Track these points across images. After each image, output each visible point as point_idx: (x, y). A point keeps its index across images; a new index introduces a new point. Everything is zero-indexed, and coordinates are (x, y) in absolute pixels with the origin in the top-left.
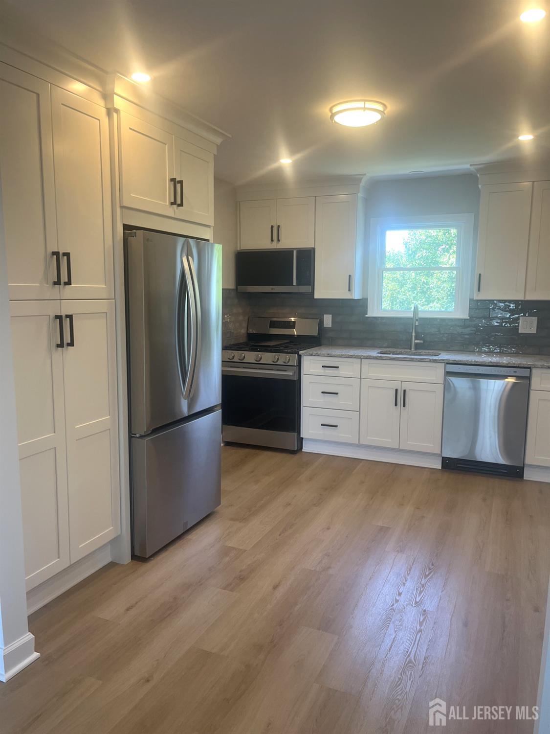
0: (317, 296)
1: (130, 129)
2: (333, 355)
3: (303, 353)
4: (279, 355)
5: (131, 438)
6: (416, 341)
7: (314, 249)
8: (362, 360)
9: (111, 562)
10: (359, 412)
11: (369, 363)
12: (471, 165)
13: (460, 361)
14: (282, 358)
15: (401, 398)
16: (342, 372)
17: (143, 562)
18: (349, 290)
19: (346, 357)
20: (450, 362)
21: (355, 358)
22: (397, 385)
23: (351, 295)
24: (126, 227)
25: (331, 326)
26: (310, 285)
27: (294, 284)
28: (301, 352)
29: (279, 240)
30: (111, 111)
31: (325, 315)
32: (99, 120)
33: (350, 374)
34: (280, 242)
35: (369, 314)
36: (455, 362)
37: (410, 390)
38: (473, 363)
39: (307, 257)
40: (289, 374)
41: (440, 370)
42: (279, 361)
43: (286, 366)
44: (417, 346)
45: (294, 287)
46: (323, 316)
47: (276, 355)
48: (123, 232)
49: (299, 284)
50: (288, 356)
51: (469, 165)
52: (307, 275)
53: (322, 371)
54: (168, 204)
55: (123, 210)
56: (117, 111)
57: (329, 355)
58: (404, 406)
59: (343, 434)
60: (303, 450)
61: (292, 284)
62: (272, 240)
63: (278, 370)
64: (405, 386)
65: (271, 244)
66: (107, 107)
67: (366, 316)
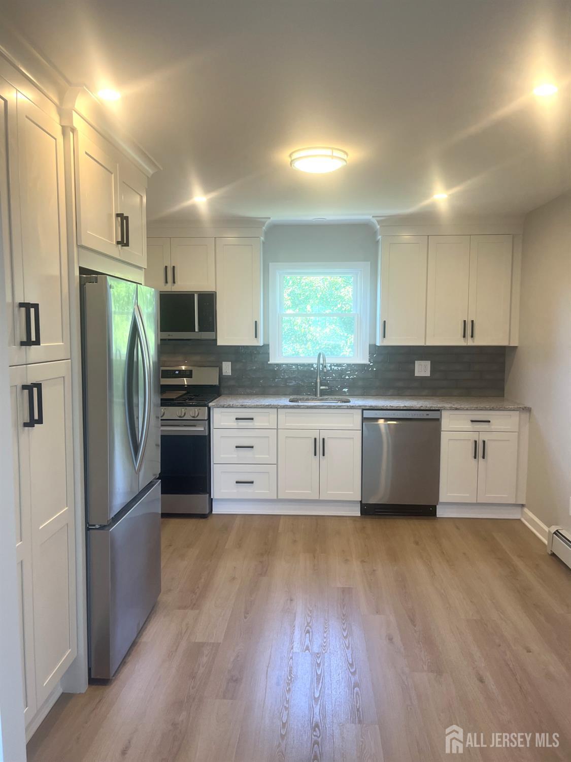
0: (220, 343)
1: (86, 153)
2: (247, 406)
3: (213, 405)
4: (186, 409)
5: (88, 529)
6: (322, 388)
7: (216, 293)
8: (279, 409)
9: (63, 693)
10: (277, 464)
11: (286, 413)
12: (373, 217)
13: (377, 407)
14: (191, 412)
15: (319, 447)
16: (257, 423)
17: (106, 685)
18: (256, 337)
19: (262, 408)
20: (367, 408)
21: (271, 408)
22: (315, 434)
23: (258, 341)
24: (83, 271)
25: (230, 374)
26: (214, 331)
27: (197, 330)
28: (210, 404)
29: (174, 282)
30: (67, 130)
31: (223, 363)
32: (55, 139)
33: (266, 425)
34: (176, 284)
35: (271, 361)
36: (372, 408)
37: (328, 438)
38: (388, 408)
39: (208, 300)
40: (200, 429)
41: (357, 417)
42: (185, 417)
43: (194, 421)
44: (323, 393)
45: (197, 334)
46: (222, 364)
47: (183, 410)
48: (80, 277)
49: (200, 330)
50: (196, 409)
51: (371, 217)
52: (209, 322)
53: (234, 424)
54: (115, 243)
55: (80, 249)
56: (73, 130)
57: (243, 407)
58: (324, 455)
59: (259, 491)
60: (213, 513)
61: (194, 331)
62: (166, 282)
63: (185, 426)
64: (324, 434)
65: (165, 286)
66: (63, 125)
67: (269, 362)
